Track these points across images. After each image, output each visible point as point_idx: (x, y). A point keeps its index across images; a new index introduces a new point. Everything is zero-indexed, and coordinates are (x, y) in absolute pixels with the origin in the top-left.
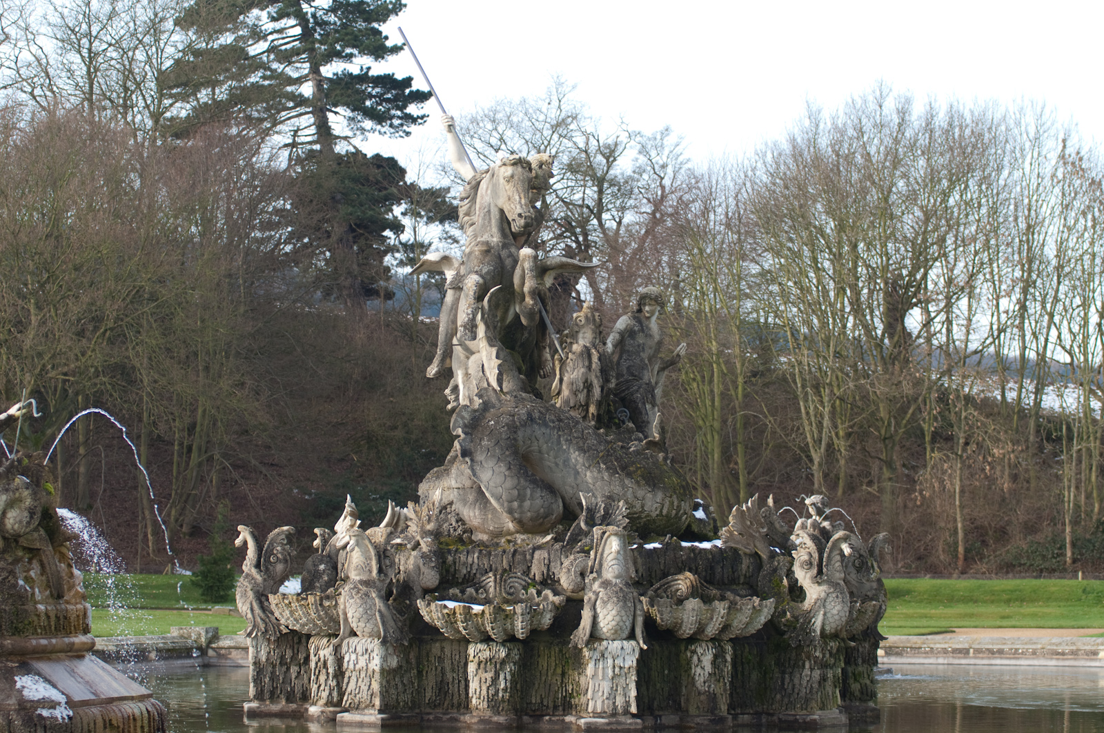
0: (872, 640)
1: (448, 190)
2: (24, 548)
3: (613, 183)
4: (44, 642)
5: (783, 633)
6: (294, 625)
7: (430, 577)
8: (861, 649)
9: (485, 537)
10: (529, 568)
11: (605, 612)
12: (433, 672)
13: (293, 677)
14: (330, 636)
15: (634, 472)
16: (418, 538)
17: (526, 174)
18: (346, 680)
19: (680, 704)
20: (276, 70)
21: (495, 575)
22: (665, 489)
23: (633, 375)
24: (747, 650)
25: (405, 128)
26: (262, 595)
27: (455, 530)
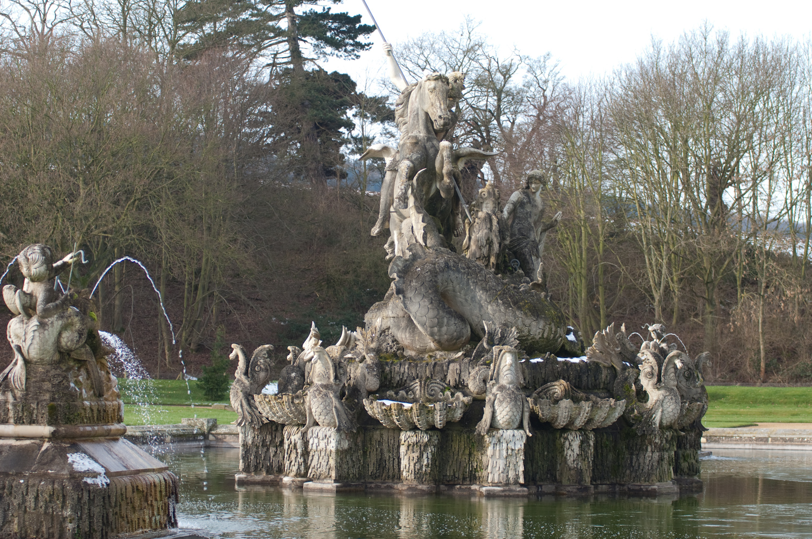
0: (697, 431)
1: (387, 98)
2: (75, 360)
3: (508, 94)
4: (89, 429)
5: (632, 425)
6: (272, 417)
7: (373, 382)
8: (689, 437)
9: (413, 353)
10: (445, 376)
11: (501, 408)
12: (375, 452)
13: (272, 455)
14: (298, 425)
15: (523, 306)
16: (364, 354)
17: (445, 86)
18: (310, 458)
19: (555, 477)
20: (261, 10)
21: (420, 382)
22: (545, 319)
23: (522, 235)
24: (605, 437)
25: (356, 52)
26: (249, 395)
27: (391, 348)
